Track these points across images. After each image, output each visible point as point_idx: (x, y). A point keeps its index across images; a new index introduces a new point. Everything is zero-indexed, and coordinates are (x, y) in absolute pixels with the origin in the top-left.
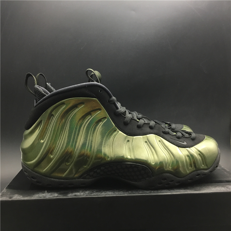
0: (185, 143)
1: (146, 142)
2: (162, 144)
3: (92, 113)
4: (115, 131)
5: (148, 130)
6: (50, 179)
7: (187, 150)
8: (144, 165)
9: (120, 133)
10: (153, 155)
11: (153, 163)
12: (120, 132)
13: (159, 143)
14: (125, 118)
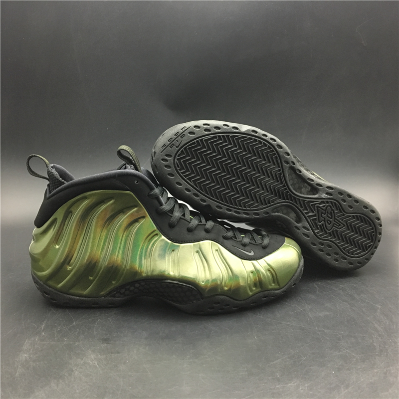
1: (197, 252)
2: (219, 255)
3: (125, 210)
4: (156, 235)
7: (253, 264)
10: (205, 270)
11: (203, 282)
12: (163, 237)
13: (216, 254)
14: (172, 217)
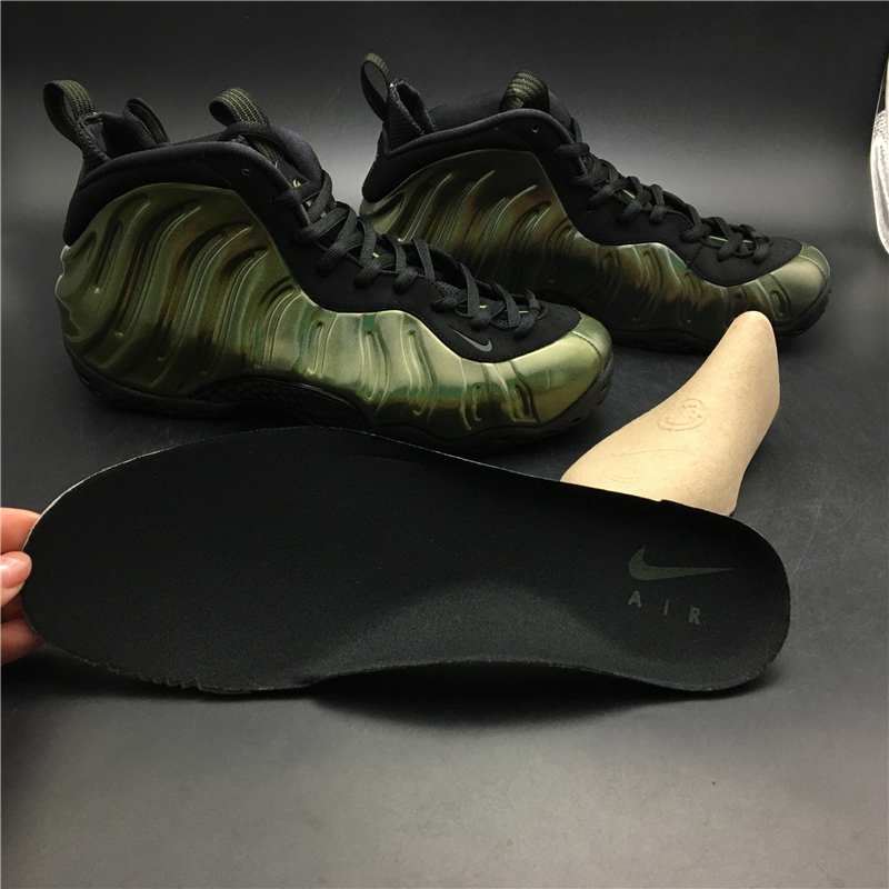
0: (488, 348)
1: (369, 332)
2: (415, 343)
3: (226, 230)
4: (289, 288)
5: (389, 294)
6: (121, 387)
7: (484, 369)
8: (341, 400)
9: (301, 299)
11: (370, 396)
12: (303, 294)
13: (409, 339)
14: (324, 252)
